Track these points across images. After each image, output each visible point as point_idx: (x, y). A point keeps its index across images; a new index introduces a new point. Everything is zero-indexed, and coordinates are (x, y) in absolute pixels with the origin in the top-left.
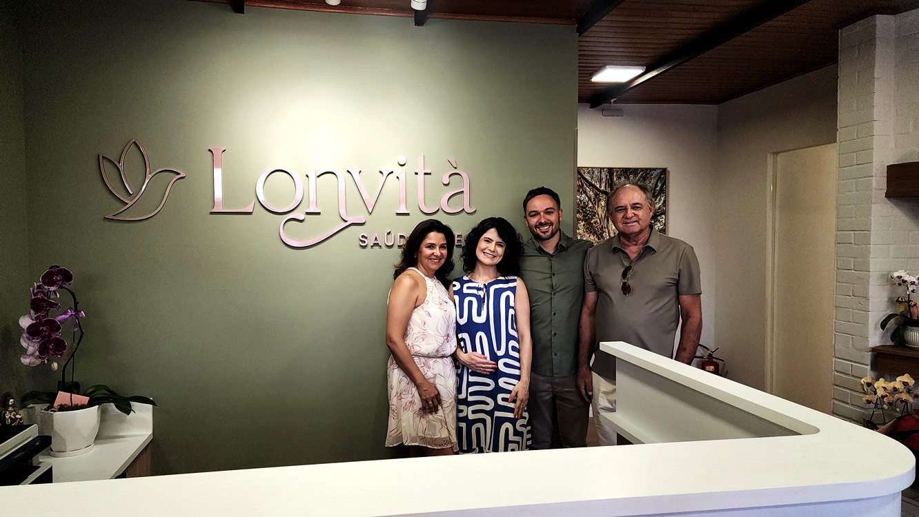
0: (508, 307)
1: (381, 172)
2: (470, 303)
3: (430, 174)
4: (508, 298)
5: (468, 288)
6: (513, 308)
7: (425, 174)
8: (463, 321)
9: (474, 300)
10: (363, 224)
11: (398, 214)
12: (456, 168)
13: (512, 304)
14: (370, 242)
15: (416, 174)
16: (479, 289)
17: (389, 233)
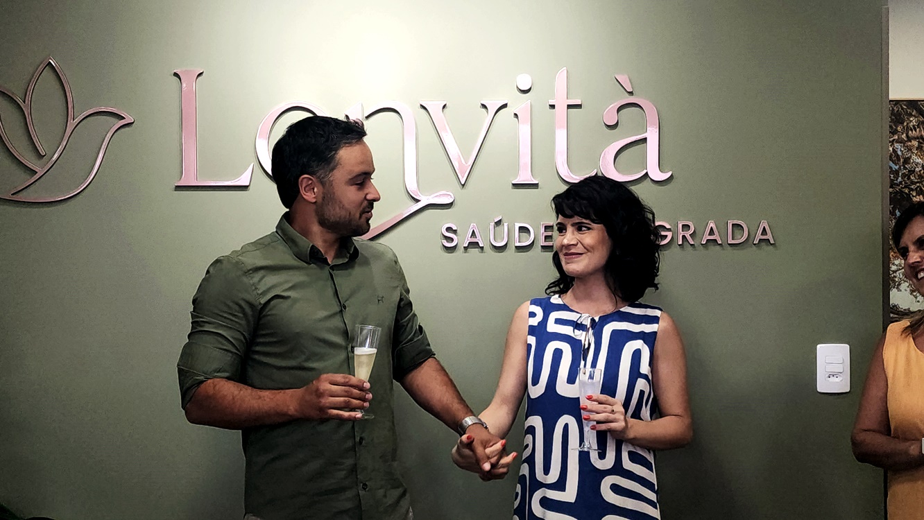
0: (635, 373)
1: (484, 106)
2: (558, 354)
3: (579, 106)
4: (637, 355)
5: (558, 321)
6: (645, 377)
7: (569, 107)
8: (536, 391)
9: (566, 349)
10: (449, 206)
11: (516, 186)
12: (631, 93)
13: (645, 368)
14: (462, 240)
15: (553, 107)
16: (578, 326)
17: (498, 223)
